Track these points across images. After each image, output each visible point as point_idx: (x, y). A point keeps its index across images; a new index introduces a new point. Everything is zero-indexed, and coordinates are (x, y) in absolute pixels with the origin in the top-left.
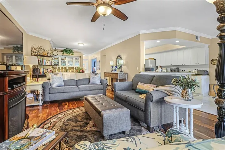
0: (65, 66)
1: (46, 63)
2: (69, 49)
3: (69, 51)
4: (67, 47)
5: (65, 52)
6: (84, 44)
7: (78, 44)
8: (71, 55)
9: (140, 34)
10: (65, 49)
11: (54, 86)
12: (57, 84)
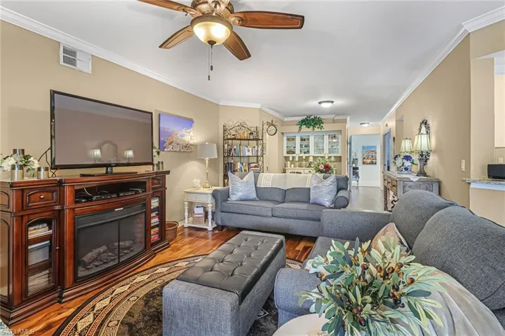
0: (307, 155)
1: (246, 151)
2: (313, 117)
3: (313, 120)
4: (309, 113)
5: (305, 124)
6: (332, 102)
7: (320, 103)
8: (316, 129)
9: (469, 34)
10: (304, 117)
11: (233, 198)
12: (240, 194)
